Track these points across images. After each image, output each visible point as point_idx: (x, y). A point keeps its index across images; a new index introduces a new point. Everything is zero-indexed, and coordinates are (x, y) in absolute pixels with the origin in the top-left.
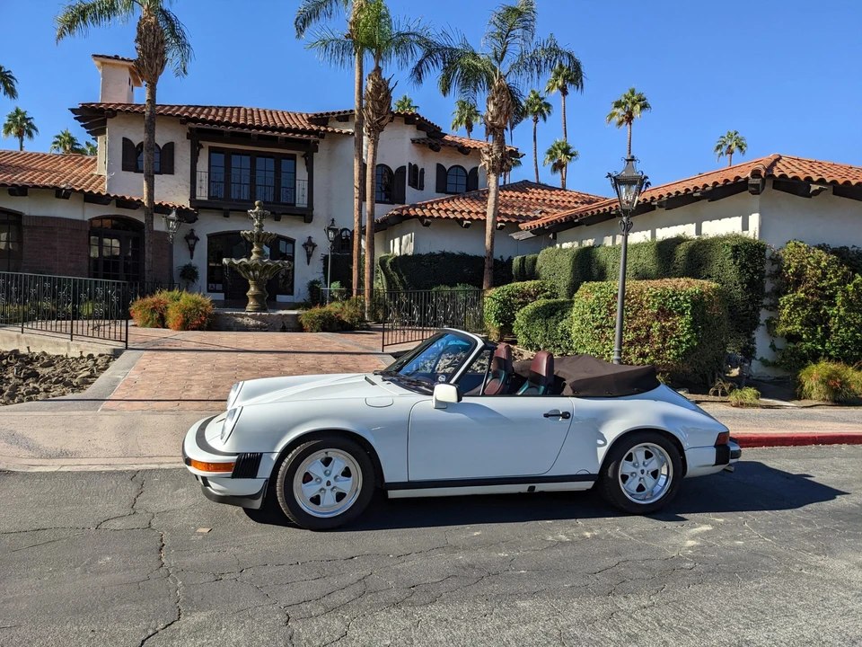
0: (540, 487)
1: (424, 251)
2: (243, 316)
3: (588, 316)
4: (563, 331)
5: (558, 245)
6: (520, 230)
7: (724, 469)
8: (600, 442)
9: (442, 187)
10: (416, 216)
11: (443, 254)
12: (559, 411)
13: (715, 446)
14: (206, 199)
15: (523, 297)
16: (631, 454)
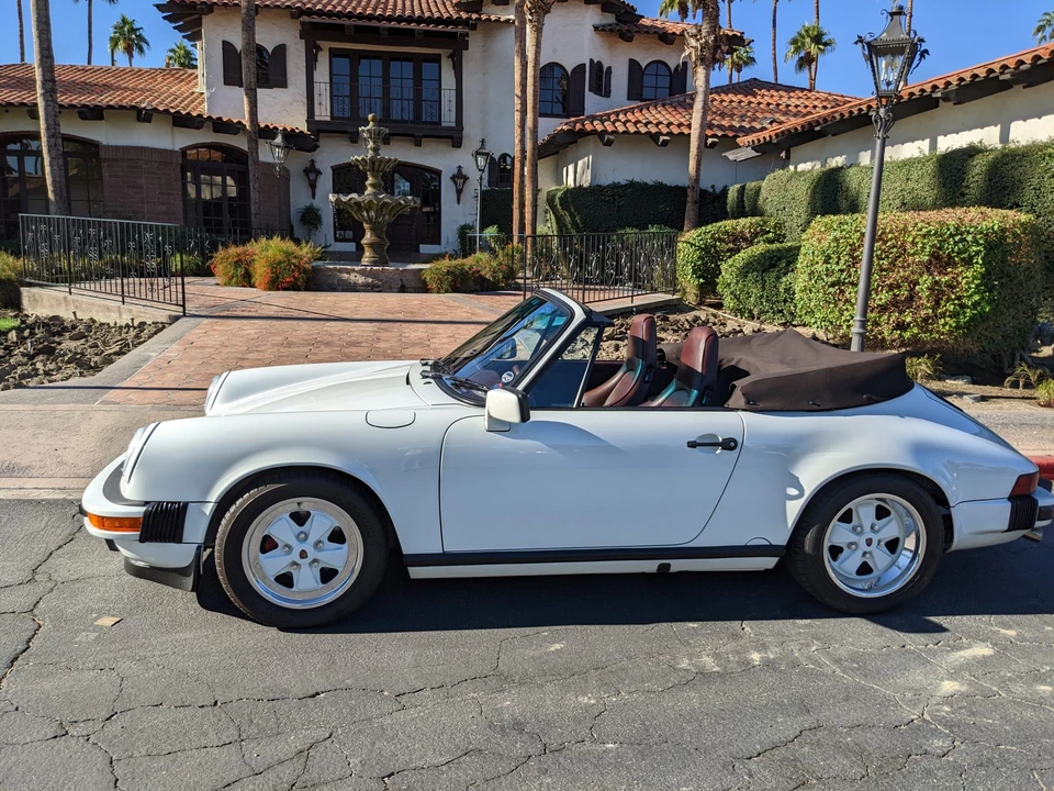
0: (677, 565)
1: (605, 180)
2: (349, 272)
3: (820, 267)
4: (787, 290)
5: (792, 168)
6: (738, 146)
7: (1024, 536)
8: (793, 491)
9: (636, 91)
10: (594, 132)
11: (632, 184)
12: (715, 436)
13: (1010, 499)
14: (328, 119)
15: (734, 241)
16: (850, 510)
